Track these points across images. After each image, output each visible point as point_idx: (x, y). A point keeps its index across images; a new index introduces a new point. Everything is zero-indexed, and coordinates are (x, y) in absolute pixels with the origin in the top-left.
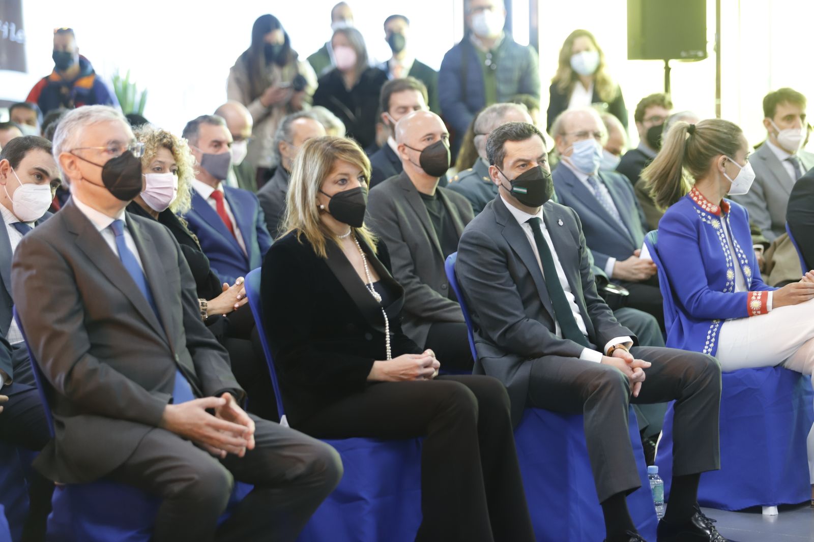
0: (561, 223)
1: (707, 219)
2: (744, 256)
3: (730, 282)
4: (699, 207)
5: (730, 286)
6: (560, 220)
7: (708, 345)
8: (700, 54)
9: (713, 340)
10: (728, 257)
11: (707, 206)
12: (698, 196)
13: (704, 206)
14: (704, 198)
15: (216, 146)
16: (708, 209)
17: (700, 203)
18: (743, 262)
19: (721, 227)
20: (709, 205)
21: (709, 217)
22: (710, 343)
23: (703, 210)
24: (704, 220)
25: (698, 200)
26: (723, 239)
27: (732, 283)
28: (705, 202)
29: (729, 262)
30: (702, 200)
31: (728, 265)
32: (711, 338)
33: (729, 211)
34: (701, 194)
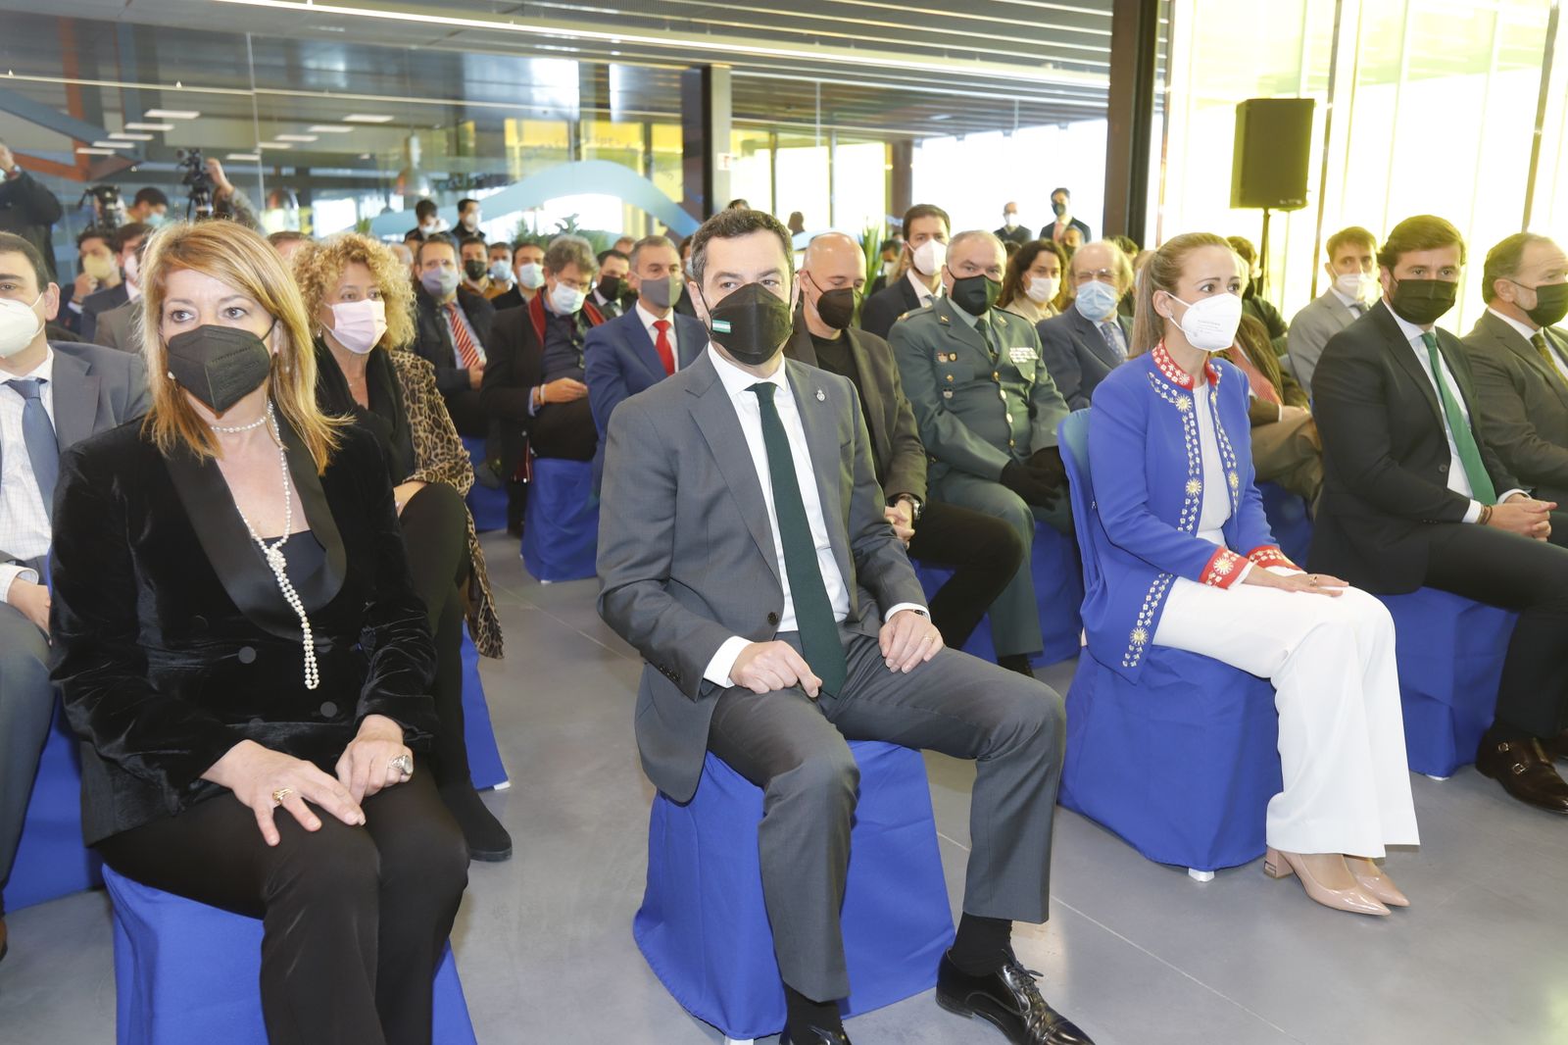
0: (821, 397)
1: (1170, 394)
2: (1232, 456)
3: (1192, 499)
4: (1161, 375)
5: (1192, 505)
6: (820, 391)
7: (1149, 603)
8: (1299, 202)
9: (1159, 596)
10: (1194, 459)
11: (1174, 374)
12: (1162, 357)
13: (1169, 374)
14: (1172, 361)
15: (656, 271)
16: (1175, 380)
17: (1163, 368)
18: (1229, 465)
19: (1193, 410)
20: (1178, 372)
21: (1175, 392)
22: (1153, 599)
23: (1168, 381)
24: (1164, 396)
25: (1162, 363)
26: (1191, 428)
27: (1196, 501)
28: (1171, 367)
29: (1194, 468)
30: (1167, 364)
31: (1191, 472)
32: (1157, 592)
33: (1218, 382)
34: (1167, 354)
